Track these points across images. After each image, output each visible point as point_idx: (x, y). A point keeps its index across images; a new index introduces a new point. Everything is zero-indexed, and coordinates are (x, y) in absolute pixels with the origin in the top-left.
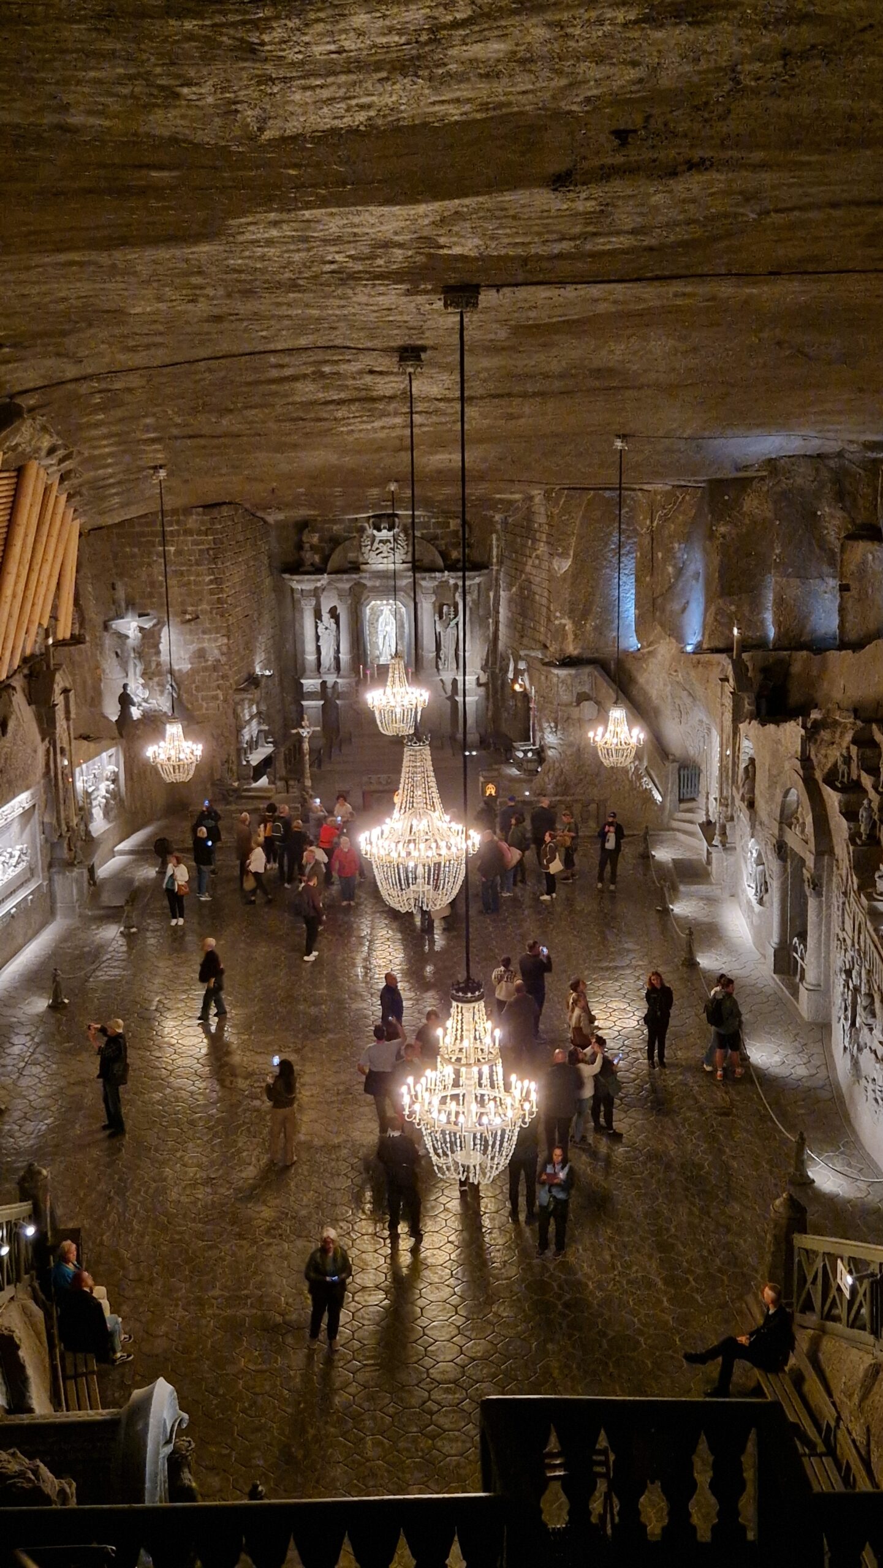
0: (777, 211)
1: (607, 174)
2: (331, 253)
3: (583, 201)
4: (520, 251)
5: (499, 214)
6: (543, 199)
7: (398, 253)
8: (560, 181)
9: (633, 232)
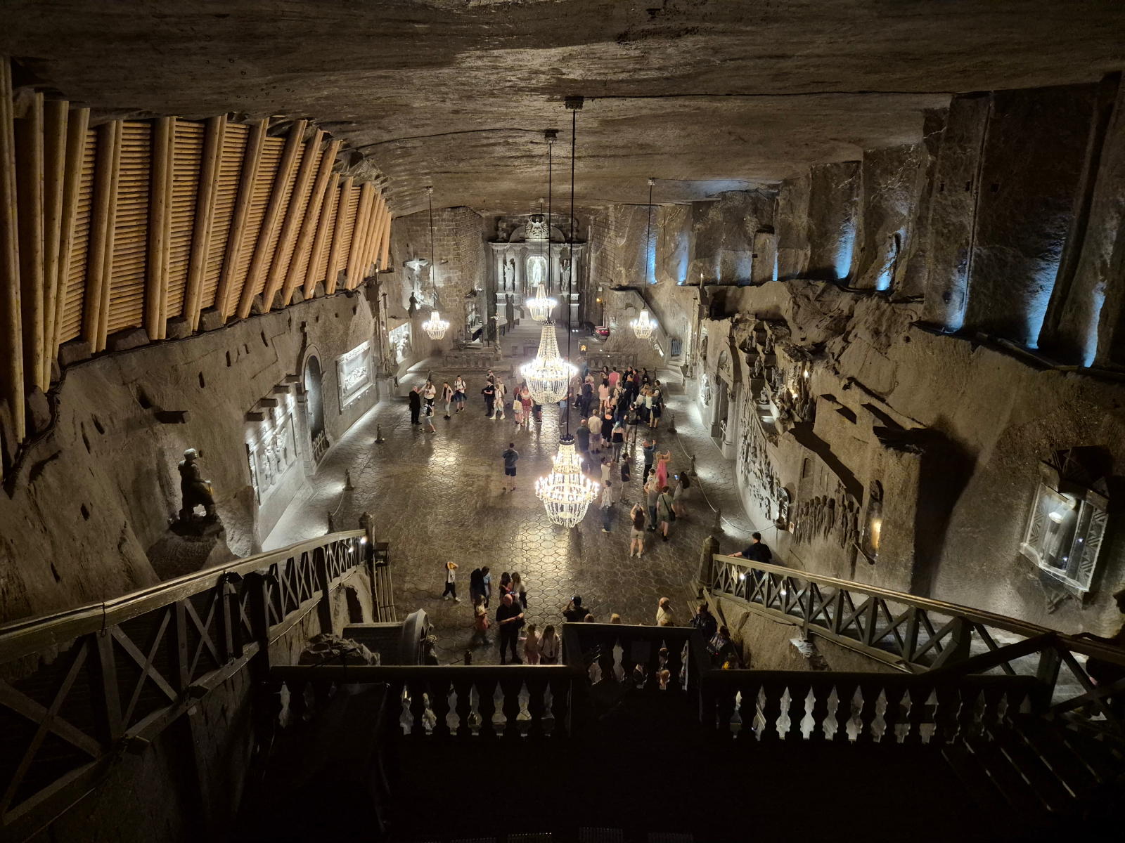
0: (731, 60)
1: (645, 35)
2: (509, 76)
3: (633, 50)
4: (602, 78)
5: (591, 56)
6: (612, 48)
7: (543, 77)
8: (622, 38)
9: (659, 69)
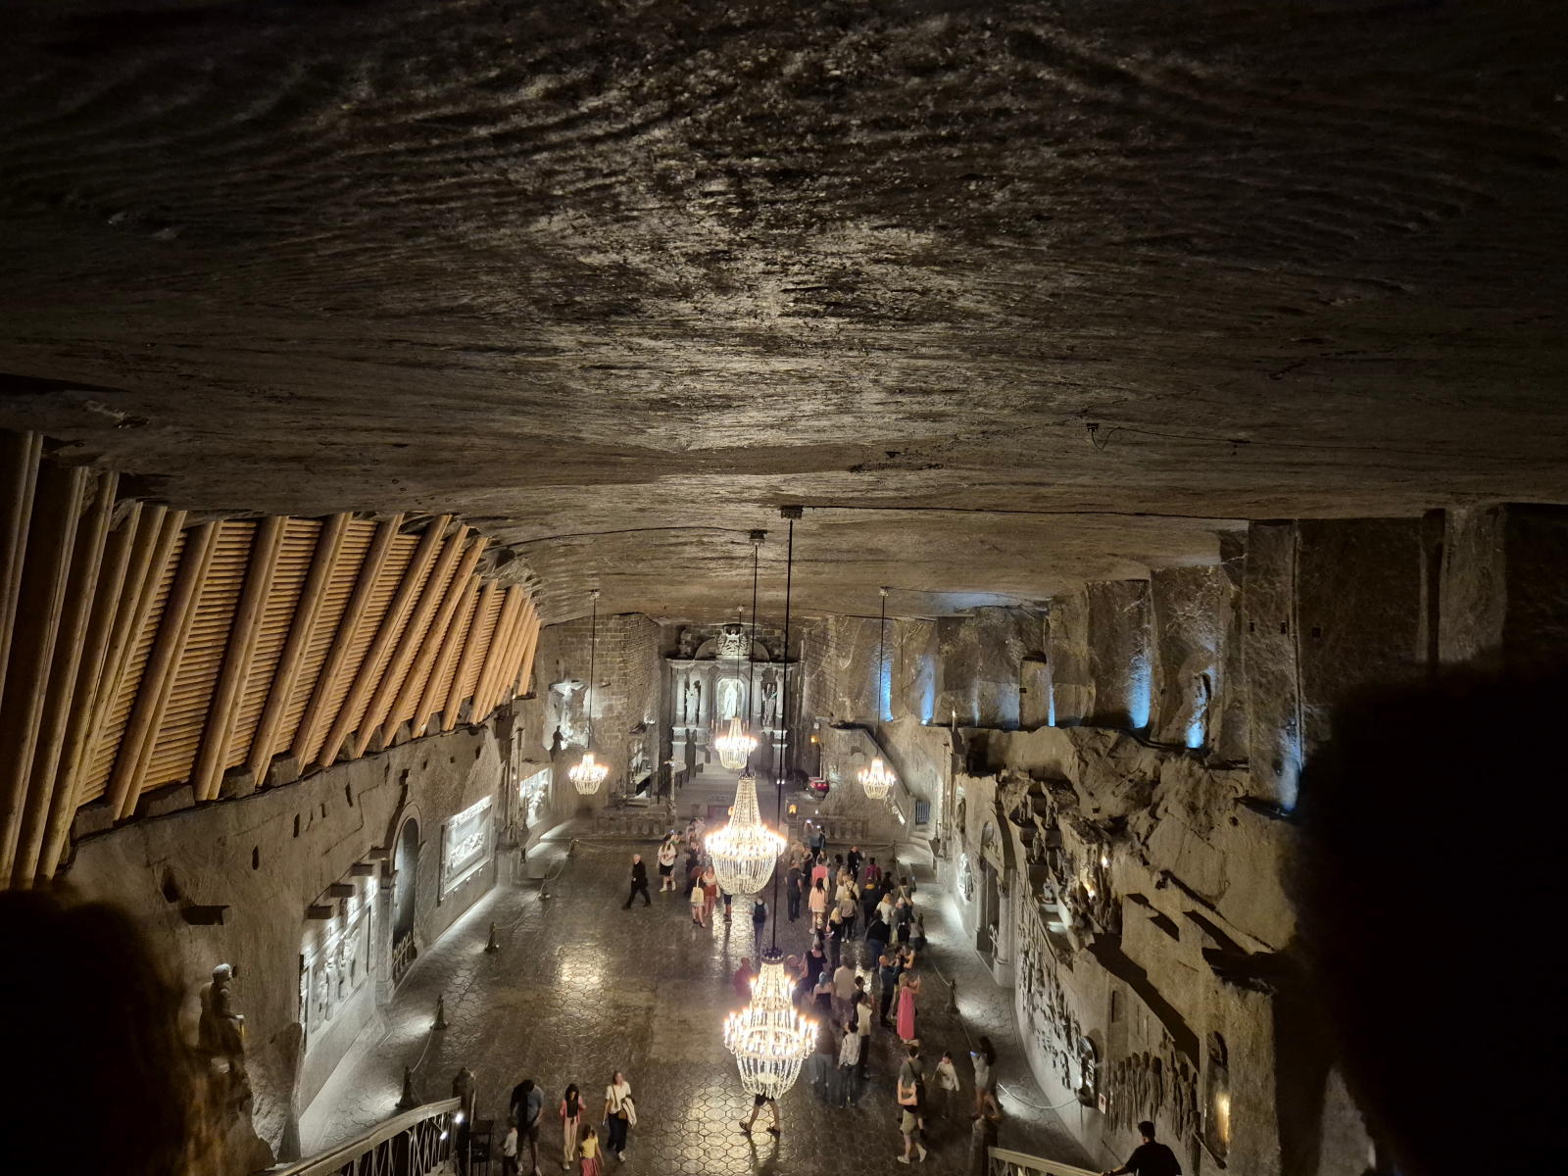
0: (981, 484)
1: (882, 467)
2: (717, 489)
3: (867, 477)
4: (829, 495)
5: (817, 480)
6: (845, 475)
7: (757, 492)
8: (855, 469)
